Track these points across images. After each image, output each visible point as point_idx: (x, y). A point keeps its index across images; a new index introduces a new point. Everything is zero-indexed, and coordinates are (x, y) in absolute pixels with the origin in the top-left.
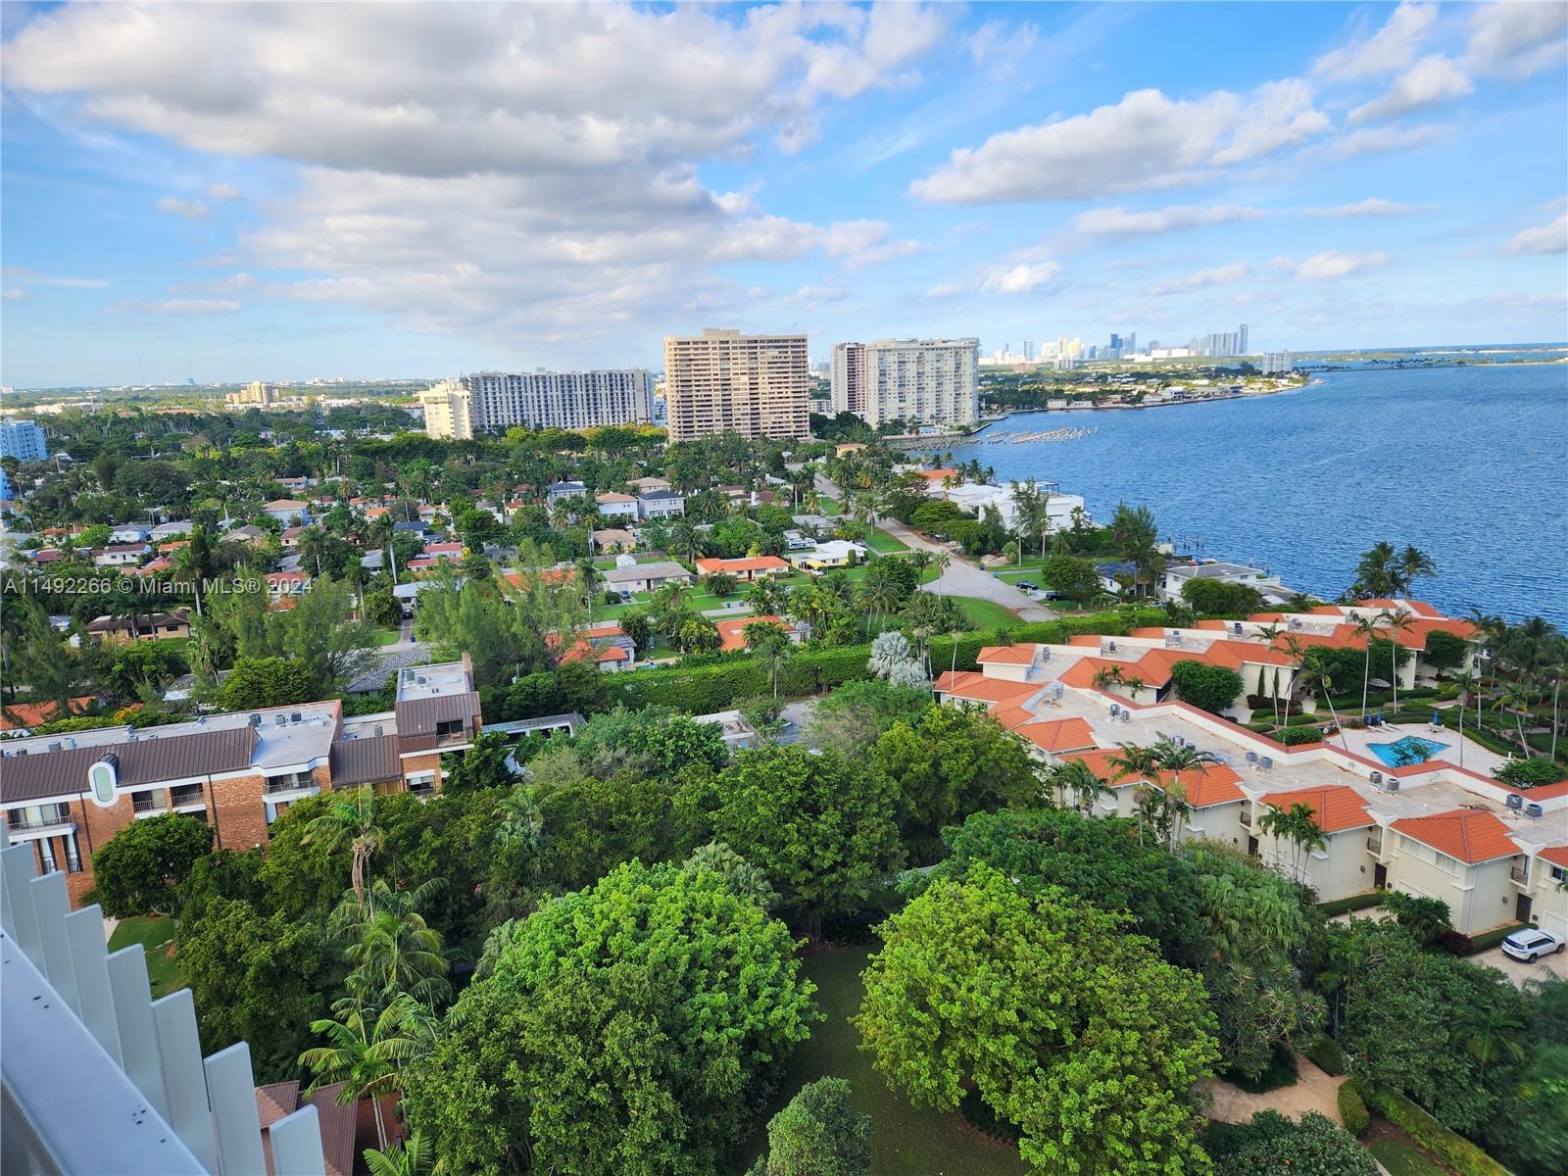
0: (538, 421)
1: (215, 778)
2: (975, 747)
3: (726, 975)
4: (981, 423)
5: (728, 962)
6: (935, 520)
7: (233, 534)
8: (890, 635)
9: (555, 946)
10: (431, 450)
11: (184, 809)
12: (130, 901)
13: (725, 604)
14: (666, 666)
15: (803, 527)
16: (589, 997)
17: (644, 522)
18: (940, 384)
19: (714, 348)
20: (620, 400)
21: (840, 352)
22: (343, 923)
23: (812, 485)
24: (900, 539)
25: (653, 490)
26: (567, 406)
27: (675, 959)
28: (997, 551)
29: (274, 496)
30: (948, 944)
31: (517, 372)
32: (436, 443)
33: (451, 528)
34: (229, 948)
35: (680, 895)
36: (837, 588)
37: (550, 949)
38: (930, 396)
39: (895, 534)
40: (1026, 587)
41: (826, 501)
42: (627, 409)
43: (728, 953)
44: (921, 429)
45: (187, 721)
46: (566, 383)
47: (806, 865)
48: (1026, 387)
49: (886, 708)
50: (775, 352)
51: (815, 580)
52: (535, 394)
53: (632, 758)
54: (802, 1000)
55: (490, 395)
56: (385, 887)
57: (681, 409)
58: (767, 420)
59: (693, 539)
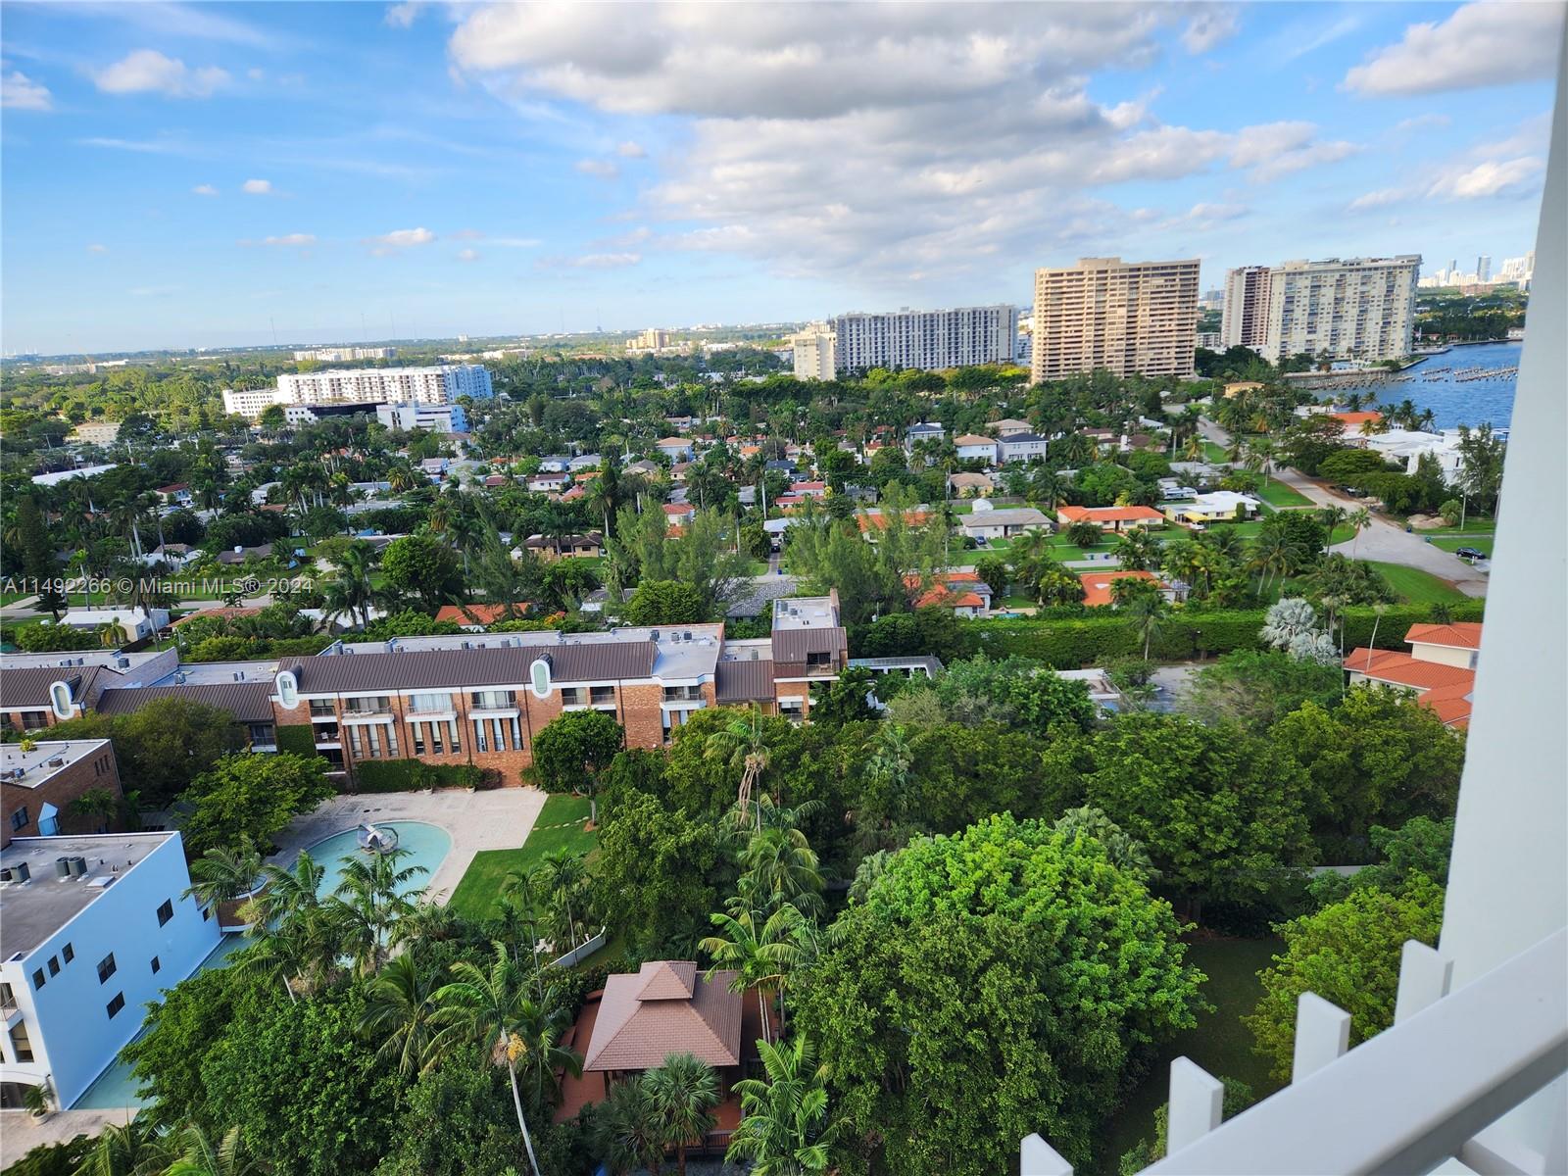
0: (898, 362)
1: (624, 683)
2: (1410, 741)
3: (1106, 946)
4: (1412, 357)
5: (1107, 934)
6: (1351, 472)
7: (633, 468)
8: (1292, 601)
9: (928, 885)
10: (799, 391)
11: (601, 707)
12: (559, 780)
13: (1087, 555)
14: (1025, 617)
15: (1181, 476)
16: (966, 942)
17: (1003, 466)
18: (1363, 312)
19: (1090, 279)
20: (982, 338)
21: (1236, 278)
22: (732, 828)
23: (1194, 429)
24: (1302, 492)
25: (1013, 433)
26: (928, 346)
27: (1051, 921)
28: (1431, 510)
29: (664, 435)
30: (1376, 962)
31: (881, 312)
32: (804, 385)
33: (814, 467)
34: (642, 834)
35: (1057, 856)
36: (1224, 544)
37: (924, 888)
38: (1349, 327)
39: (1295, 486)
40: (1470, 555)
41: (1211, 446)
42: (989, 347)
43: (1107, 924)
44: (1334, 365)
45: (599, 631)
46: (928, 323)
47: (1192, 845)
48: (1480, 313)
49: (1287, 684)
50: (1160, 281)
51: (1194, 535)
52: (897, 334)
53: (993, 708)
54: (1190, 987)
55: (854, 336)
56: (769, 802)
57: (1048, 346)
58: (1144, 358)
59: (1056, 485)
